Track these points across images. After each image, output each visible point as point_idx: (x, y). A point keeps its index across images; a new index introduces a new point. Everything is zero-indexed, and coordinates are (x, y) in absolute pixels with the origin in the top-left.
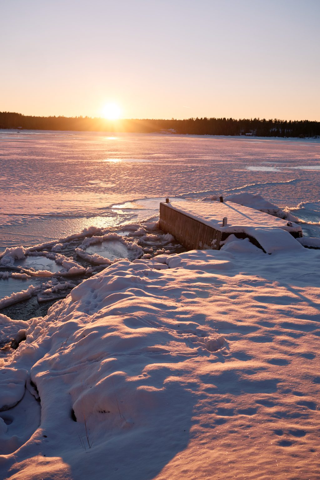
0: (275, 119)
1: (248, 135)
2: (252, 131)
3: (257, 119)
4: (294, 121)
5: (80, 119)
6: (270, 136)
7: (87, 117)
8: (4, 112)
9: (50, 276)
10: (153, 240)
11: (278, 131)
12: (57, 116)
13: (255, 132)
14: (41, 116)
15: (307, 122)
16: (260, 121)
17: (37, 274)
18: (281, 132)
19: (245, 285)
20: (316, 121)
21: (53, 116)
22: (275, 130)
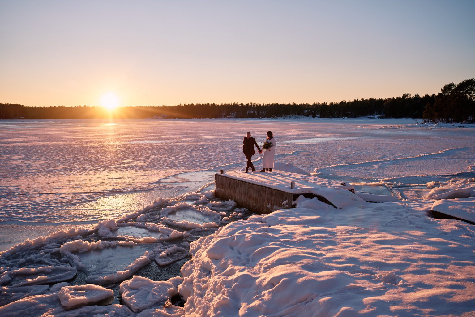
0: (251, 103)
1: (229, 118)
2: (232, 113)
3: (236, 103)
4: (266, 104)
5: (79, 107)
6: (248, 118)
7: (85, 106)
8: (7, 103)
9: (154, 241)
10: (219, 206)
11: (254, 113)
12: (57, 106)
13: (235, 114)
14: (42, 106)
15: (277, 105)
16: (238, 105)
17: (142, 241)
18: (256, 114)
19: (354, 233)
20: (285, 104)
21: (54, 106)
22: (251, 112)
